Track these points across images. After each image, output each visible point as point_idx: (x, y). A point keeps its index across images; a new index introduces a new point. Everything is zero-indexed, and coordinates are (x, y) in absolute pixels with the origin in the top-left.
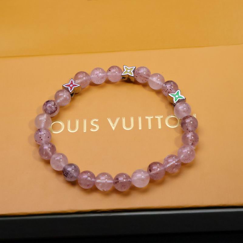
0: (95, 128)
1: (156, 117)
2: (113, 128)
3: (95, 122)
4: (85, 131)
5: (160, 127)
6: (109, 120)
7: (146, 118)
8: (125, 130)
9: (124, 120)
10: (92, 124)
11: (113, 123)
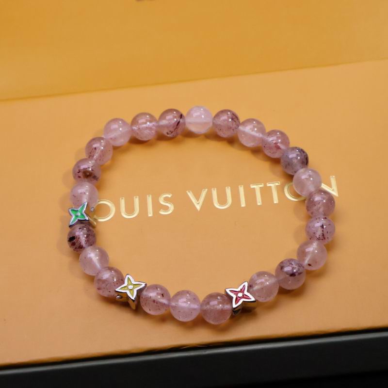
0: (166, 208)
1: (269, 185)
2: (198, 207)
3: (166, 199)
4: (150, 215)
5: (276, 201)
6: (190, 195)
7: (252, 187)
8: (218, 209)
9: (214, 193)
10: (162, 203)
11: (198, 198)
